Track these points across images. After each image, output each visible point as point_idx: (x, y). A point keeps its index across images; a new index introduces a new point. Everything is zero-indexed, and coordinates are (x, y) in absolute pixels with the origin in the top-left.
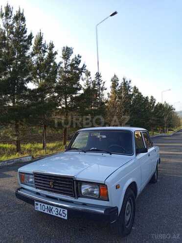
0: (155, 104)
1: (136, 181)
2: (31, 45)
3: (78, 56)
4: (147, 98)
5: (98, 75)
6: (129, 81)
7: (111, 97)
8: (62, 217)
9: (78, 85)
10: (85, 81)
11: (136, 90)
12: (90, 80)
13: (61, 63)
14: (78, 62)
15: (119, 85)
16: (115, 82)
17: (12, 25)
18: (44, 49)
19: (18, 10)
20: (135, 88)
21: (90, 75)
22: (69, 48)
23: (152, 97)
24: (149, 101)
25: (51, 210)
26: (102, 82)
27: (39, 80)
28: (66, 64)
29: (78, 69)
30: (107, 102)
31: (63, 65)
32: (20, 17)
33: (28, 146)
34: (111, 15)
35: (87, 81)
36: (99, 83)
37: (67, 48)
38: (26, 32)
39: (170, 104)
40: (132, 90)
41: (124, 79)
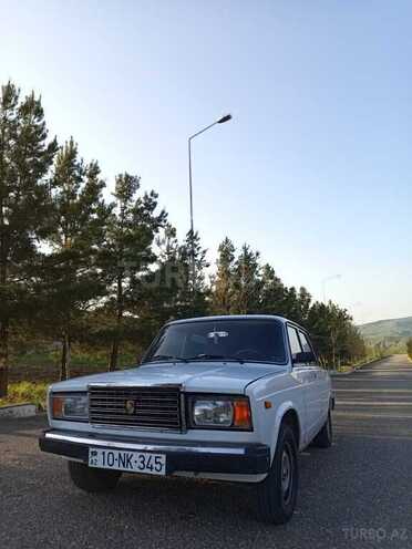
0: (311, 306)
1: (297, 409)
2: (51, 163)
3: (152, 194)
4: (293, 289)
5: (192, 236)
6: (254, 252)
7: (218, 283)
8: (154, 472)
9: (149, 252)
10: (164, 247)
11: (270, 272)
12: (174, 246)
13: (113, 205)
14: (151, 206)
15: (235, 260)
16: (226, 252)
17: (14, 121)
18: (77, 174)
19: (29, 94)
20: (268, 267)
21: (174, 235)
22: (131, 178)
23: (303, 289)
24: (298, 297)
25: (128, 461)
26: (201, 250)
27: (63, 237)
28: (124, 208)
29: (150, 220)
30: (208, 293)
31: (117, 211)
32: (33, 108)
33: (23, 388)
34: (220, 122)
35: (169, 247)
36: (193, 251)
37: (127, 176)
38: (44, 137)
39: (341, 307)
40: (261, 272)
41: (245, 249)
